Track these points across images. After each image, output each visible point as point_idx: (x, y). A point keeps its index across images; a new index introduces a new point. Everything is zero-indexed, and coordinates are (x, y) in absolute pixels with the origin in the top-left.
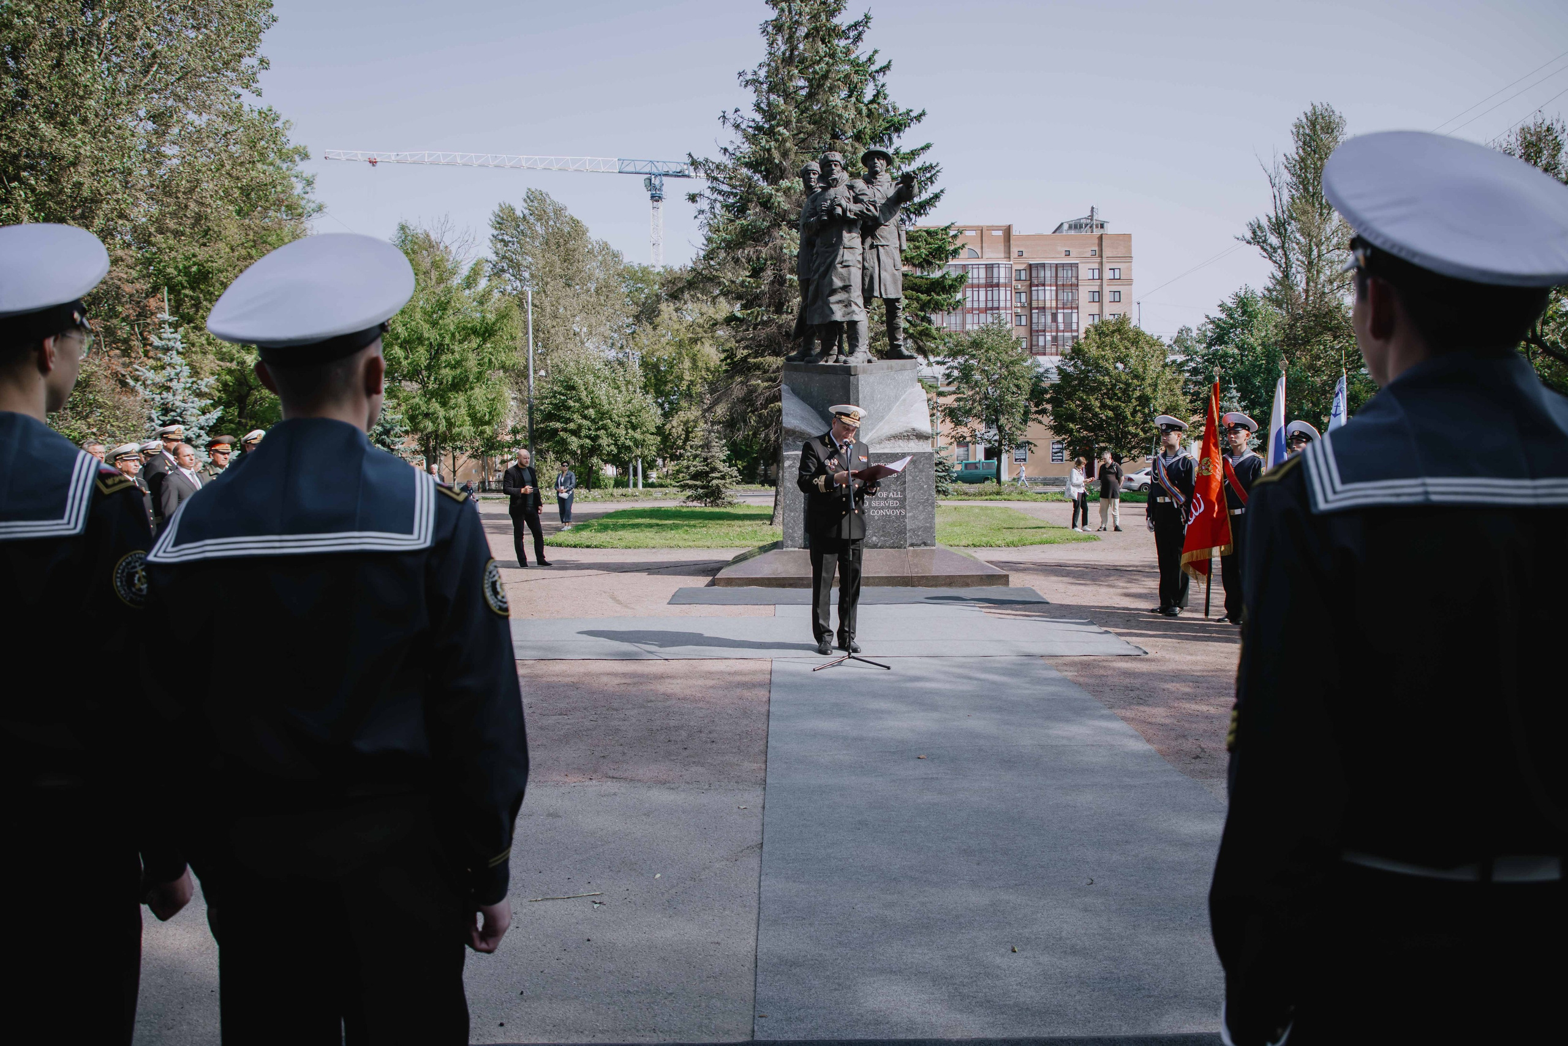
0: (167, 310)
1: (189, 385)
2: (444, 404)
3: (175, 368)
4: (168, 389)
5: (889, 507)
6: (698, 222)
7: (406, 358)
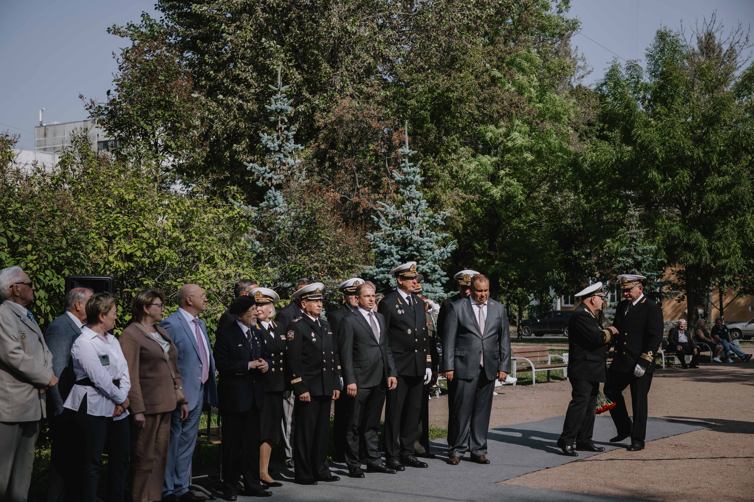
0: (407, 143)
1: (426, 219)
2: (708, 233)
3: (413, 202)
4: (407, 223)
7: (663, 181)
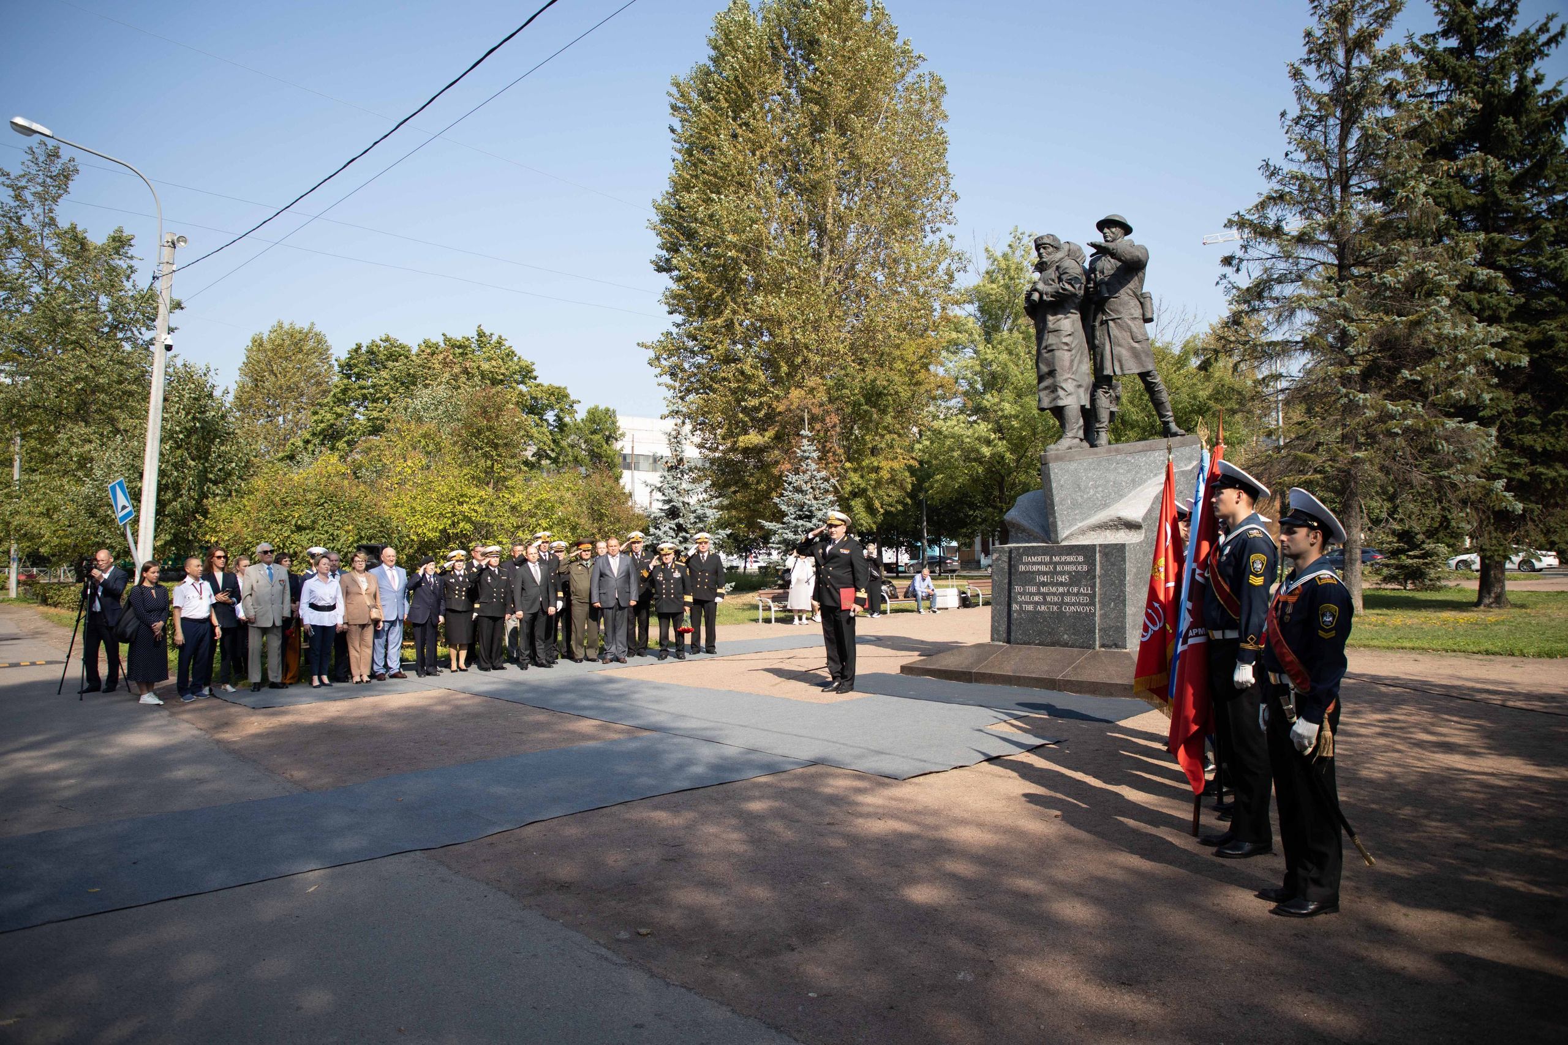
5: (1079, 604)
6: (1221, 287)
